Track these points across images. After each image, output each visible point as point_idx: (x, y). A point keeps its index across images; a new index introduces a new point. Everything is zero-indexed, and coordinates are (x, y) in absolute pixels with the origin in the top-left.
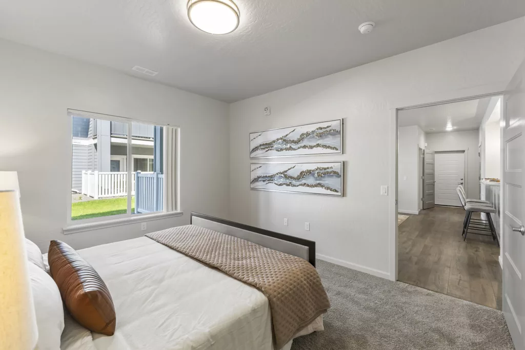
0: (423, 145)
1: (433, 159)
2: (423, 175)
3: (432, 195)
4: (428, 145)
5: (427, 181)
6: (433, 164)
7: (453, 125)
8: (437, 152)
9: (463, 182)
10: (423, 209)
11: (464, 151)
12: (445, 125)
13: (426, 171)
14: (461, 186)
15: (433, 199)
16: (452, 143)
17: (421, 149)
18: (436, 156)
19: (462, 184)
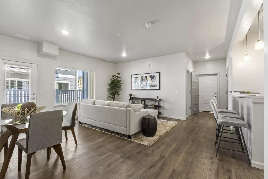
0: (191, 69)
1: (198, 80)
2: (191, 91)
3: (197, 105)
4: (195, 70)
5: (193, 95)
6: (198, 83)
7: (210, 55)
8: (200, 75)
9: (217, 96)
10: (191, 115)
11: (217, 74)
12: (205, 54)
13: (193, 88)
14: (215, 98)
15: (198, 107)
16: (210, 68)
17: (189, 72)
18: (200, 77)
19: (216, 96)
